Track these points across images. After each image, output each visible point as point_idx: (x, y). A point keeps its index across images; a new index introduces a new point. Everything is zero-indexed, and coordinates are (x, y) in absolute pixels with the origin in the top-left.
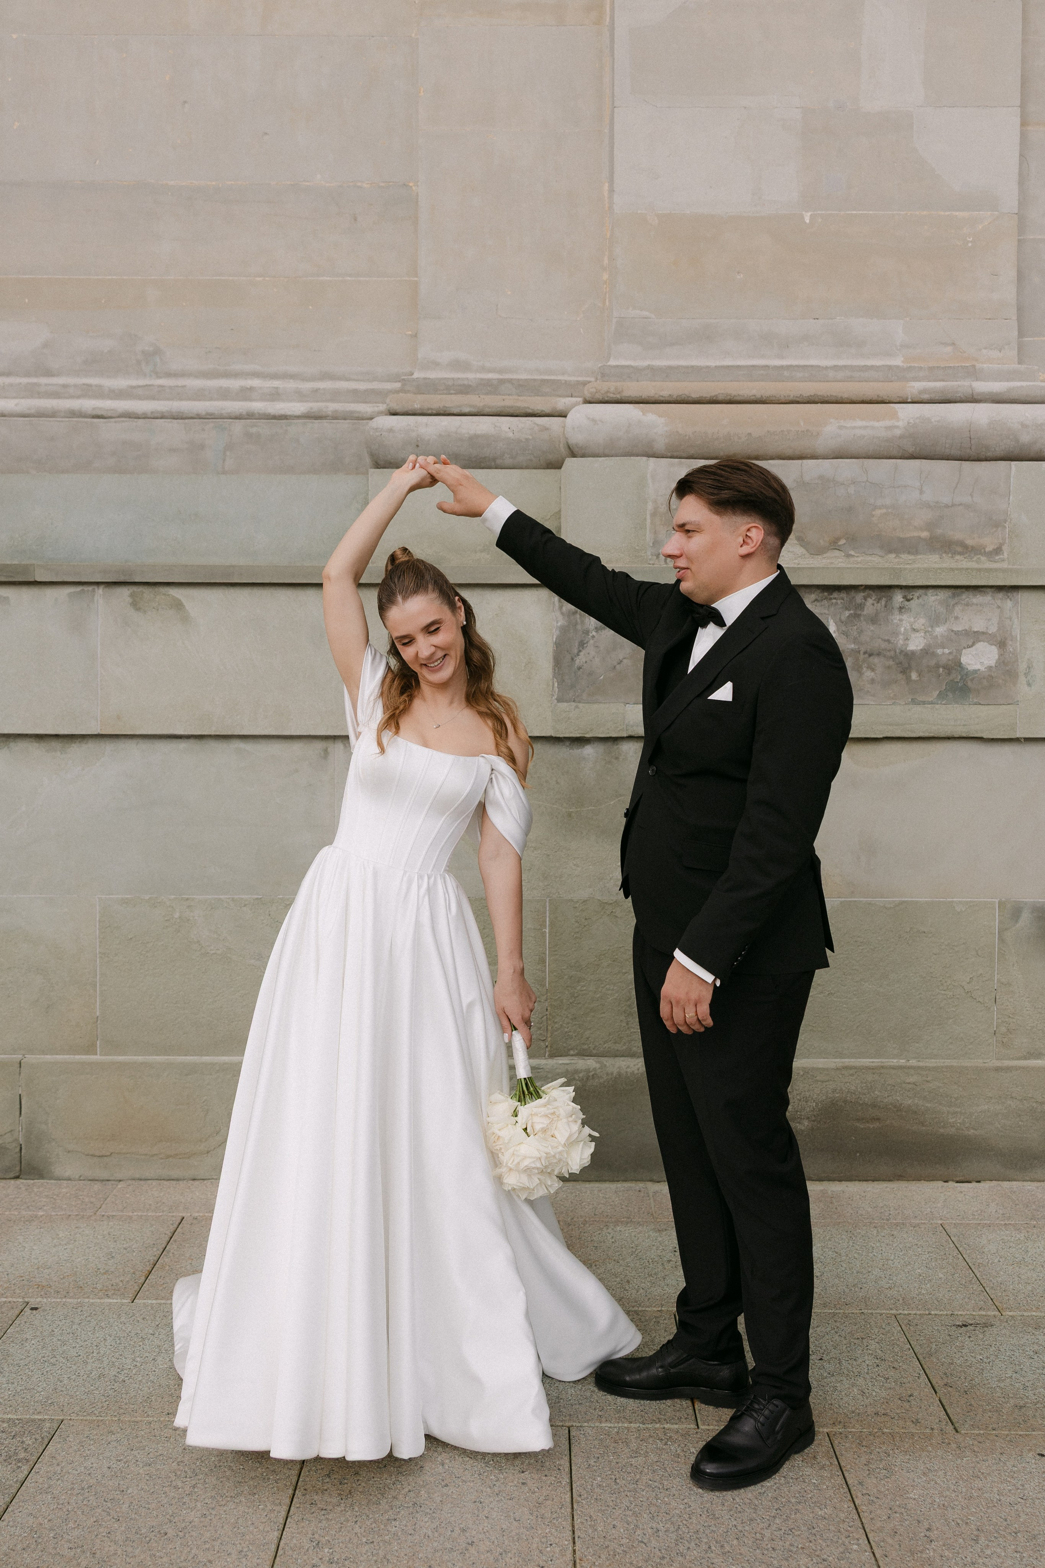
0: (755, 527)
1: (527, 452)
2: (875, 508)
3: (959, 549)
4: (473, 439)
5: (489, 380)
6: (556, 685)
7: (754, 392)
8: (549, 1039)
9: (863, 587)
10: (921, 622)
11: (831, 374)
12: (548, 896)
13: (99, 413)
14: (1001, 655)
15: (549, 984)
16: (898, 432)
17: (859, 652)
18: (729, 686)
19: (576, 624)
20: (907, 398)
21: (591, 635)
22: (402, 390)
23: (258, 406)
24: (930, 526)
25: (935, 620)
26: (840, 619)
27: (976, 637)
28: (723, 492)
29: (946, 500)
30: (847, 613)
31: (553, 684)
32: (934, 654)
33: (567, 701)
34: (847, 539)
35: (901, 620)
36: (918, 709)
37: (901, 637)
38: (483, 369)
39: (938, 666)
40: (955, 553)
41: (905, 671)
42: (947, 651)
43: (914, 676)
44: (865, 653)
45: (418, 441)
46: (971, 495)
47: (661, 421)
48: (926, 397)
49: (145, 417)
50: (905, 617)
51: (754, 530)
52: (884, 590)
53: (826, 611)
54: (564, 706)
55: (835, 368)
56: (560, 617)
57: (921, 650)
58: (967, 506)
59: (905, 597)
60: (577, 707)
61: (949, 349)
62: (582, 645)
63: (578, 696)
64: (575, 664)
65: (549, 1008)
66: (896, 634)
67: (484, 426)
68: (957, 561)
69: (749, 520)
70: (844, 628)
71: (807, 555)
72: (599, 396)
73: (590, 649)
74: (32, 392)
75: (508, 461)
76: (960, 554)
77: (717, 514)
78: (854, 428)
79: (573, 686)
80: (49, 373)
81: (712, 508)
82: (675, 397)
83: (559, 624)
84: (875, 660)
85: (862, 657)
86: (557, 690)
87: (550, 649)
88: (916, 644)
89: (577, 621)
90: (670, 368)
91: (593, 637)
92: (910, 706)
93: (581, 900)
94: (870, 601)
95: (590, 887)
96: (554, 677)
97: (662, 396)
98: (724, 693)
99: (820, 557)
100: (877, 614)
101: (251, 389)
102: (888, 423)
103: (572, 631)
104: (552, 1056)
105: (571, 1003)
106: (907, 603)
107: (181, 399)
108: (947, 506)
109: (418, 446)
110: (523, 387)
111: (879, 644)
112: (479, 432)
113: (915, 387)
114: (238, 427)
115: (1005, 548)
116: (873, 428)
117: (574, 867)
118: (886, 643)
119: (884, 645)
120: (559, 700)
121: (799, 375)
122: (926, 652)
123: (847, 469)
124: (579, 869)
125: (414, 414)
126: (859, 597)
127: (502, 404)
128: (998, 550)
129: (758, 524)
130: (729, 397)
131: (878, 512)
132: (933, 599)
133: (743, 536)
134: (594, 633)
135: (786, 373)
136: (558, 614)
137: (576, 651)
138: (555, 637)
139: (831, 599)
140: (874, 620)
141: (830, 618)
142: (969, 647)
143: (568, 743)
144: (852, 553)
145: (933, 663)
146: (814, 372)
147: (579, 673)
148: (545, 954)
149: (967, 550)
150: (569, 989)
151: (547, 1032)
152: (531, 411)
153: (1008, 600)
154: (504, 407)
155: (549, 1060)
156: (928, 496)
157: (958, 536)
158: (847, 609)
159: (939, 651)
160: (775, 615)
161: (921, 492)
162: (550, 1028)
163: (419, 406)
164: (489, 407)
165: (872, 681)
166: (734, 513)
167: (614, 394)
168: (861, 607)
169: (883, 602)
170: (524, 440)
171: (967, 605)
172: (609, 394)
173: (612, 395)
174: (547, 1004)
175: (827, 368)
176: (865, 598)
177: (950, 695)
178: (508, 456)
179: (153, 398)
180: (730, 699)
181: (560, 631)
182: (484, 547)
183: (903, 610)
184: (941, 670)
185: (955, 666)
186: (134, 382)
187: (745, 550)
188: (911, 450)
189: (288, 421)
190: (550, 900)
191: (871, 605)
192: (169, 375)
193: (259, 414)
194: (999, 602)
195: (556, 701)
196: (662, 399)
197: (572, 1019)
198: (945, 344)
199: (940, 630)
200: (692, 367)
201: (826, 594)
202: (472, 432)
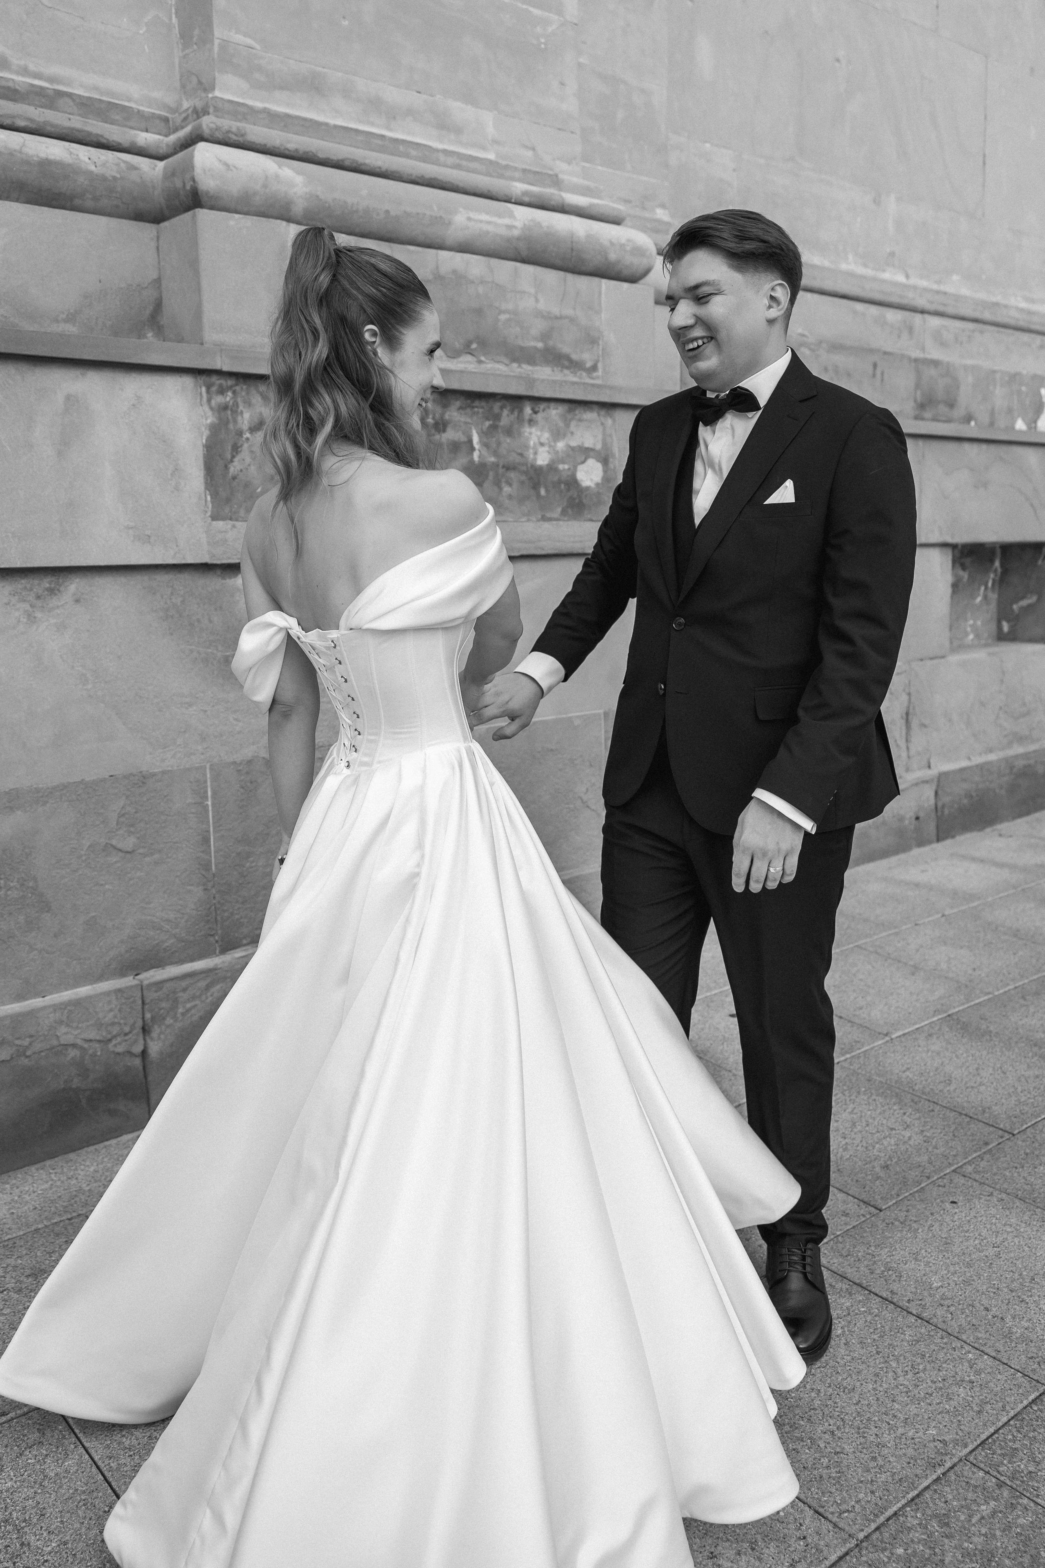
0: (780, 284)
1: (114, 195)
2: (501, 312)
3: (566, 363)
4: (45, 164)
5: (41, 88)
6: (209, 498)
7: (379, 163)
8: (220, 932)
9: (499, 397)
10: (546, 436)
11: (442, 158)
12: (208, 762)
14: (605, 472)
15: (216, 866)
16: (516, 233)
17: (498, 465)
18: (789, 484)
19: (228, 422)
20: (511, 198)
21: (245, 436)
24: (545, 336)
25: (557, 435)
26: (482, 429)
27: (586, 453)
29: (556, 311)
30: (487, 423)
31: (206, 497)
32: (556, 470)
33: (223, 519)
34: (478, 343)
35: (530, 433)
36: (546, 525)
37: (531, 451)
38: (25, 71)
39: (560, 482)
40: (564, 367)
41: (536, 487)
42: (566, 467)
43: (543, 492)
44: (503, 467)
46: (574, 309)
47: (299, 179)
48: (526, 199)
50: (533, 430)
51: (778, 288)
52: (515, 400)
53: (469, 420)
54: (220, 524)
55: (445, 152)
56: (210, 413)
57: (547, 465)
58: (572, 320)
59: (533, 409)
60: (234, 526)
61: (530, 153)
62: (236, 449)
63: (235, 513)
64: (228, 473)
65: (217, 896)
66: (527, 447)
67: (55, 150)
68: (565, 375)
69: (773, 278)
70: (485, 440)
71: (445, 358)
72: (219, 135)
73: (245, 454)
75: (89, 204)
76: (567, 368)
78: (481, 221)
79: (228, 501)
82: (301, 152)
83: (209, 421)
84: (512, 475)
85: (501, 471)
86: (210, 506)
87: (200, 452)
88: (543, 459)
89: (228, 418)
90: (288, 116)
91: (248, 439)
92: (541, 523)
93: (244, 760)
94: (505, 412)
95: (253, 744)
96: (206, 488)
97: (288, 150)
99: (455, 360)
100: (511, 426)
102: (507, 221)
103: (223, 431)
104: (224, 951)
105: (241, 884)
106: (534, 416)
108: (556, 318)
110: (87, 106)
111: (514, 458)
112: (52, 157)
113: (518, 188)
115: (600, 365)
116: (496, 224)
117: (235, 722)
118: (519, 457)
119: (518, 459)
120: (214, 518)
121: (413, 153)
122: (551, 467)
123: (475, 265)
124: (240, 724)
126: (497, 406)
127: (67, 124)
128: (594, 368)
129: (781, 280)
130: (355, 165)
131: (503, 317)
132: (555, 412)
133: (768, 298)
134: (248, 435)
135: (401, 148)
136: (206, 408)
137: (229, 457)
138: (204, 438)
139: (473, 407)
140: (509, 432)
141: (473, 428)
142: (583, 462)
143: (219, 572)
144: (483, 358)
145: (556, 479)
146: (426, 153)
147: (235, 483)
148: (208, 831)
149: (574, 365)
150: (237, 868)
151: (217, 925)
152: (105, 141)
153: (609, 418)
154: (73, 129)
155: (221, 956)
156: (542, 306)
157: (565, 349)
158: (487, 419)
159: (561, 467)
160: (815, 396)
161: (537, 301)
162: (219, 918)
164: (52, 125)
165: (510, 497)
167: (236, 135)
168: (497, 417)
169: (516, 413)
170: (110, 178)
171: (580, 420)
172: (231, 135)
173: (234, 137)
174: (214, 891)
175: (437, 150)
176: (502, 408)
177: (570, 511)
178: (90, 196)
181: (210, 429)
182: (68, 315)
183: (532, 423)
184: (563, 486)
185: (572, 482)
187: (775, 313)
188: (524, 253)
190: (211, 765)
191: (506, 418)
194: (602, 419)
195: (210, 519)
196: (287, 152)
197: (243, 903)
198: (526, 147)
199: (560, 445)
200: (311, 120)
201: (469, 401)
202: (43, 155)
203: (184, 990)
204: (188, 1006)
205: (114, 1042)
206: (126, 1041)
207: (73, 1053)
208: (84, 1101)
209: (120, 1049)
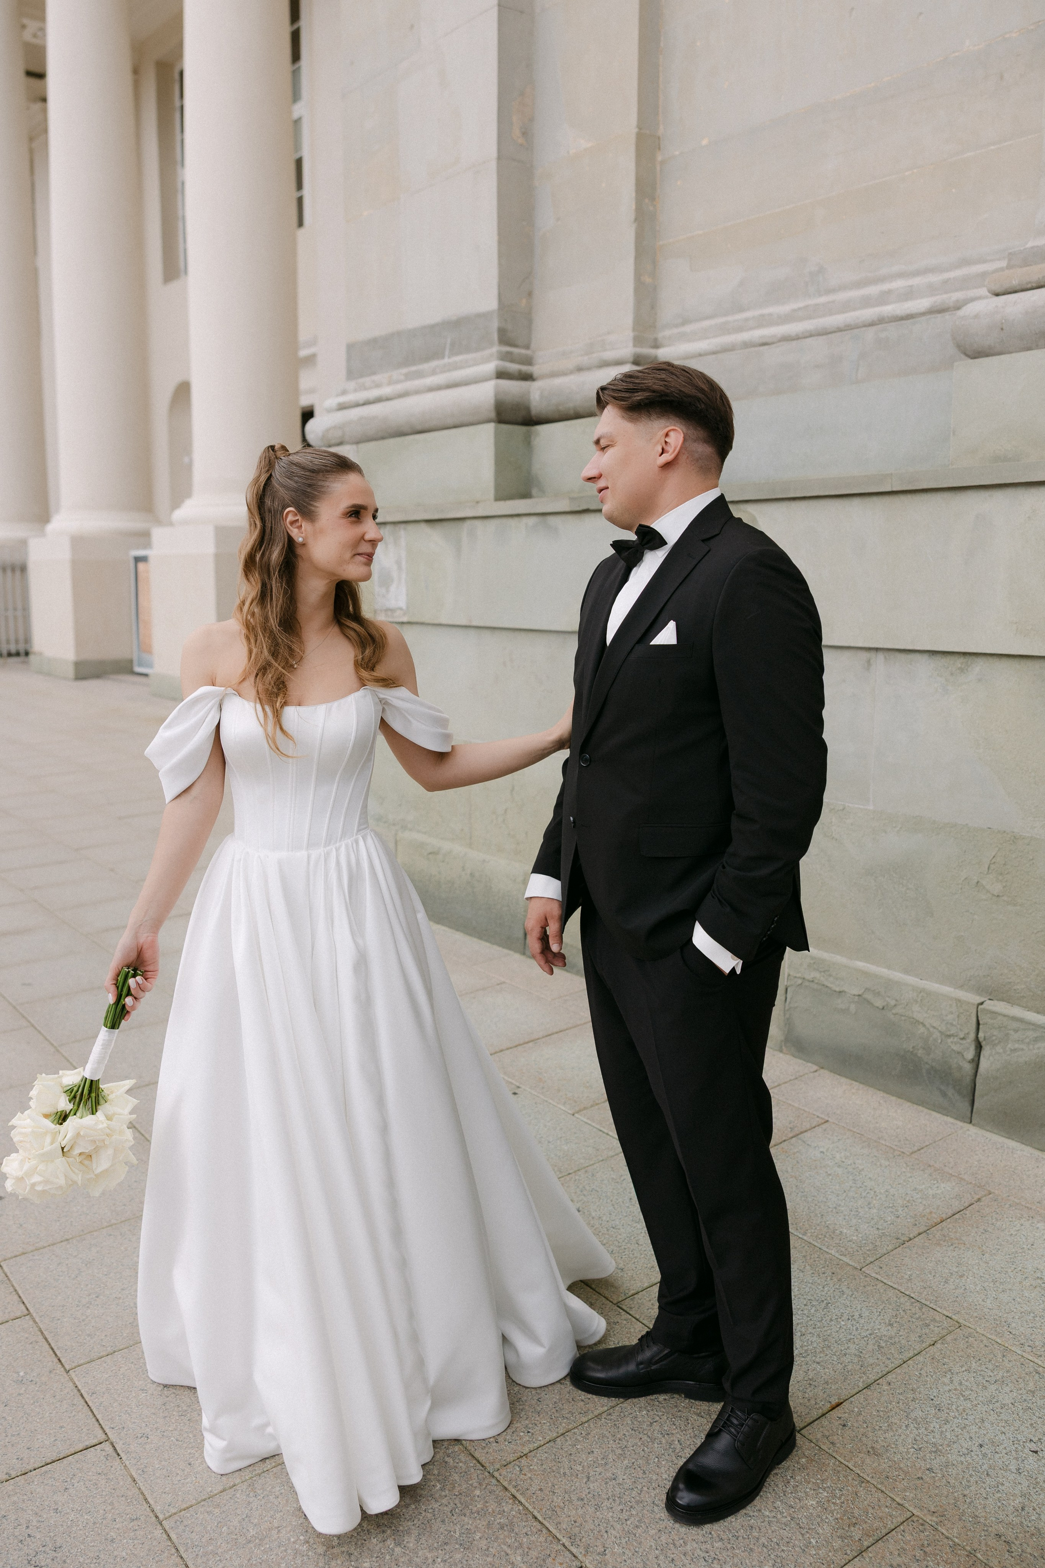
0: (673, 430)
13: (764, 341)
18: (672, 625)
22: (1009, 267)
23: (889, 309)
28: (636, 394)
45: (1002, 323)
49: (797, 338)
51: (672, 434)
69: (668, 424)
74: (724, 329)
77: (631, 421)
80: (742, 310)
81: (624, 414)
98: (667, 636)
101: (889, 292)
107: (831, 315)
109: (1002, 329)
114: (870, 334)
125: (1015, 292)
129: (675, 426)
133: (661, 444)
160: (718, 535)
163: (1017, 282)
166: (649, 415)
179: (810, 318)
180: (673, 641)
186: (795, 306)
187: (667, 457)
189: (914, 320)
192: (830, 291)
193: (888, 317)
203: (1016, 1031)
204: (1017, 1046)
205: (952, 1039)
206: (961, 1044)
207: (922, 1030)
208: (924, 1071)
209: (955, 1048)
